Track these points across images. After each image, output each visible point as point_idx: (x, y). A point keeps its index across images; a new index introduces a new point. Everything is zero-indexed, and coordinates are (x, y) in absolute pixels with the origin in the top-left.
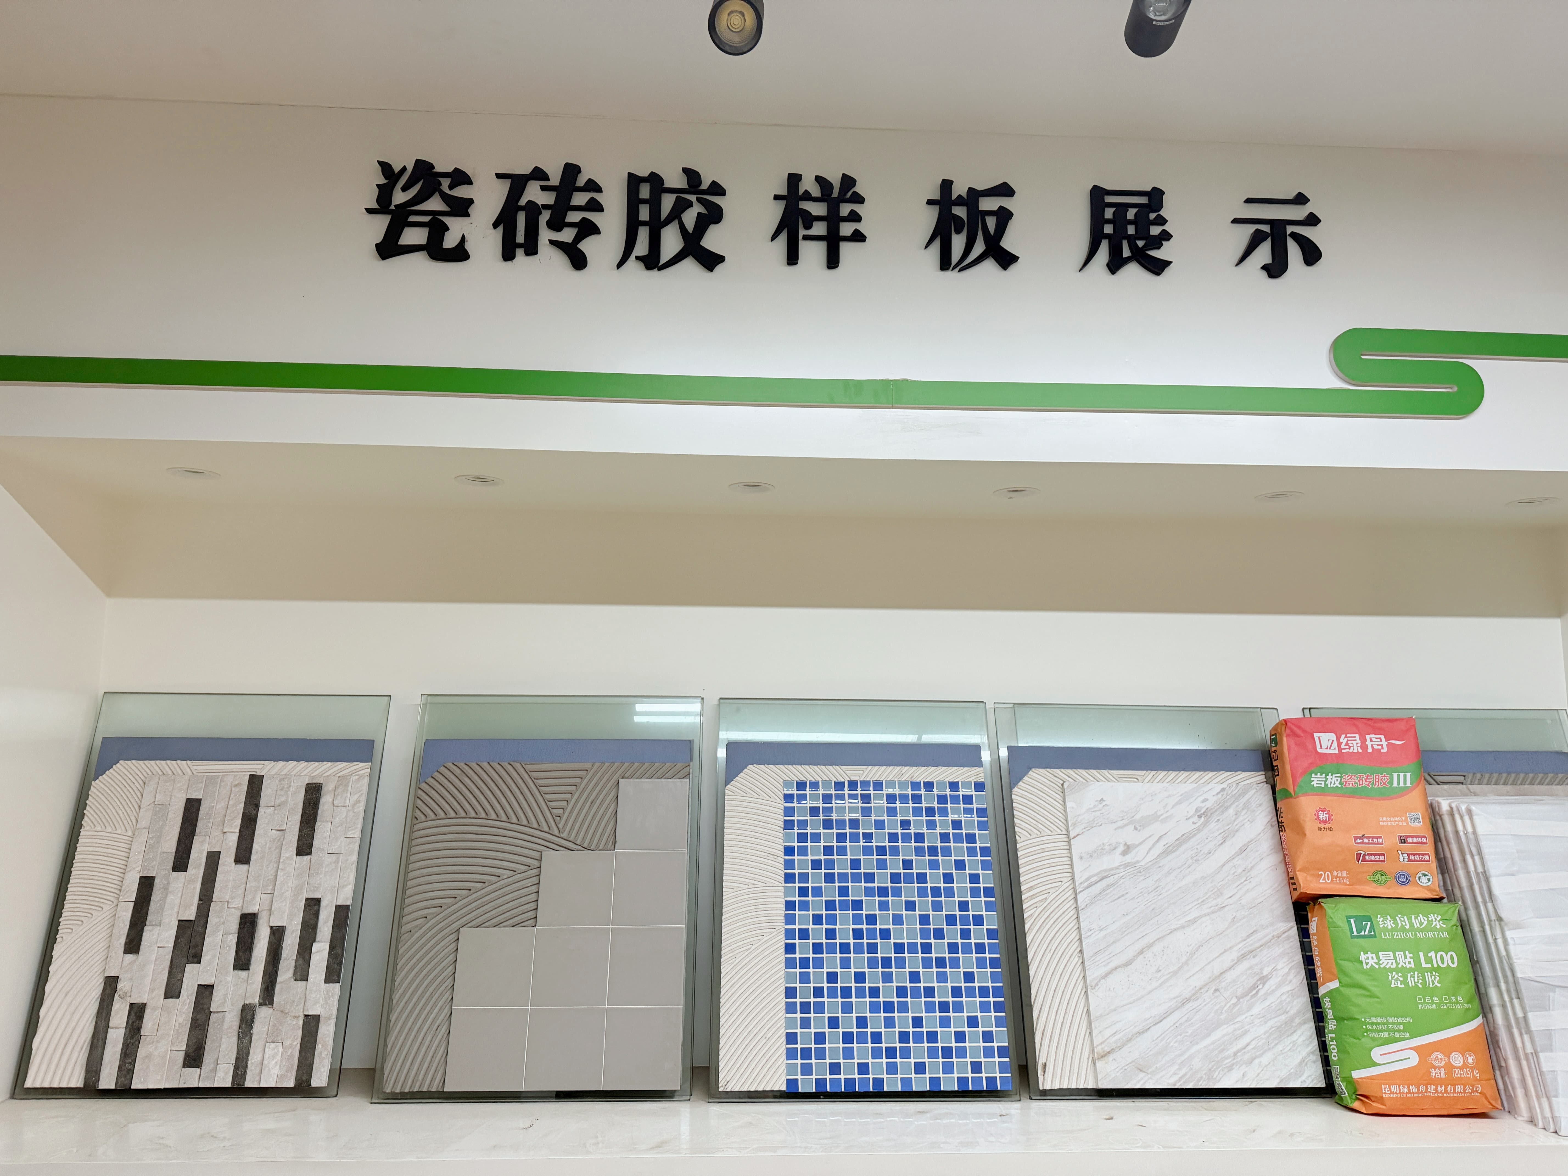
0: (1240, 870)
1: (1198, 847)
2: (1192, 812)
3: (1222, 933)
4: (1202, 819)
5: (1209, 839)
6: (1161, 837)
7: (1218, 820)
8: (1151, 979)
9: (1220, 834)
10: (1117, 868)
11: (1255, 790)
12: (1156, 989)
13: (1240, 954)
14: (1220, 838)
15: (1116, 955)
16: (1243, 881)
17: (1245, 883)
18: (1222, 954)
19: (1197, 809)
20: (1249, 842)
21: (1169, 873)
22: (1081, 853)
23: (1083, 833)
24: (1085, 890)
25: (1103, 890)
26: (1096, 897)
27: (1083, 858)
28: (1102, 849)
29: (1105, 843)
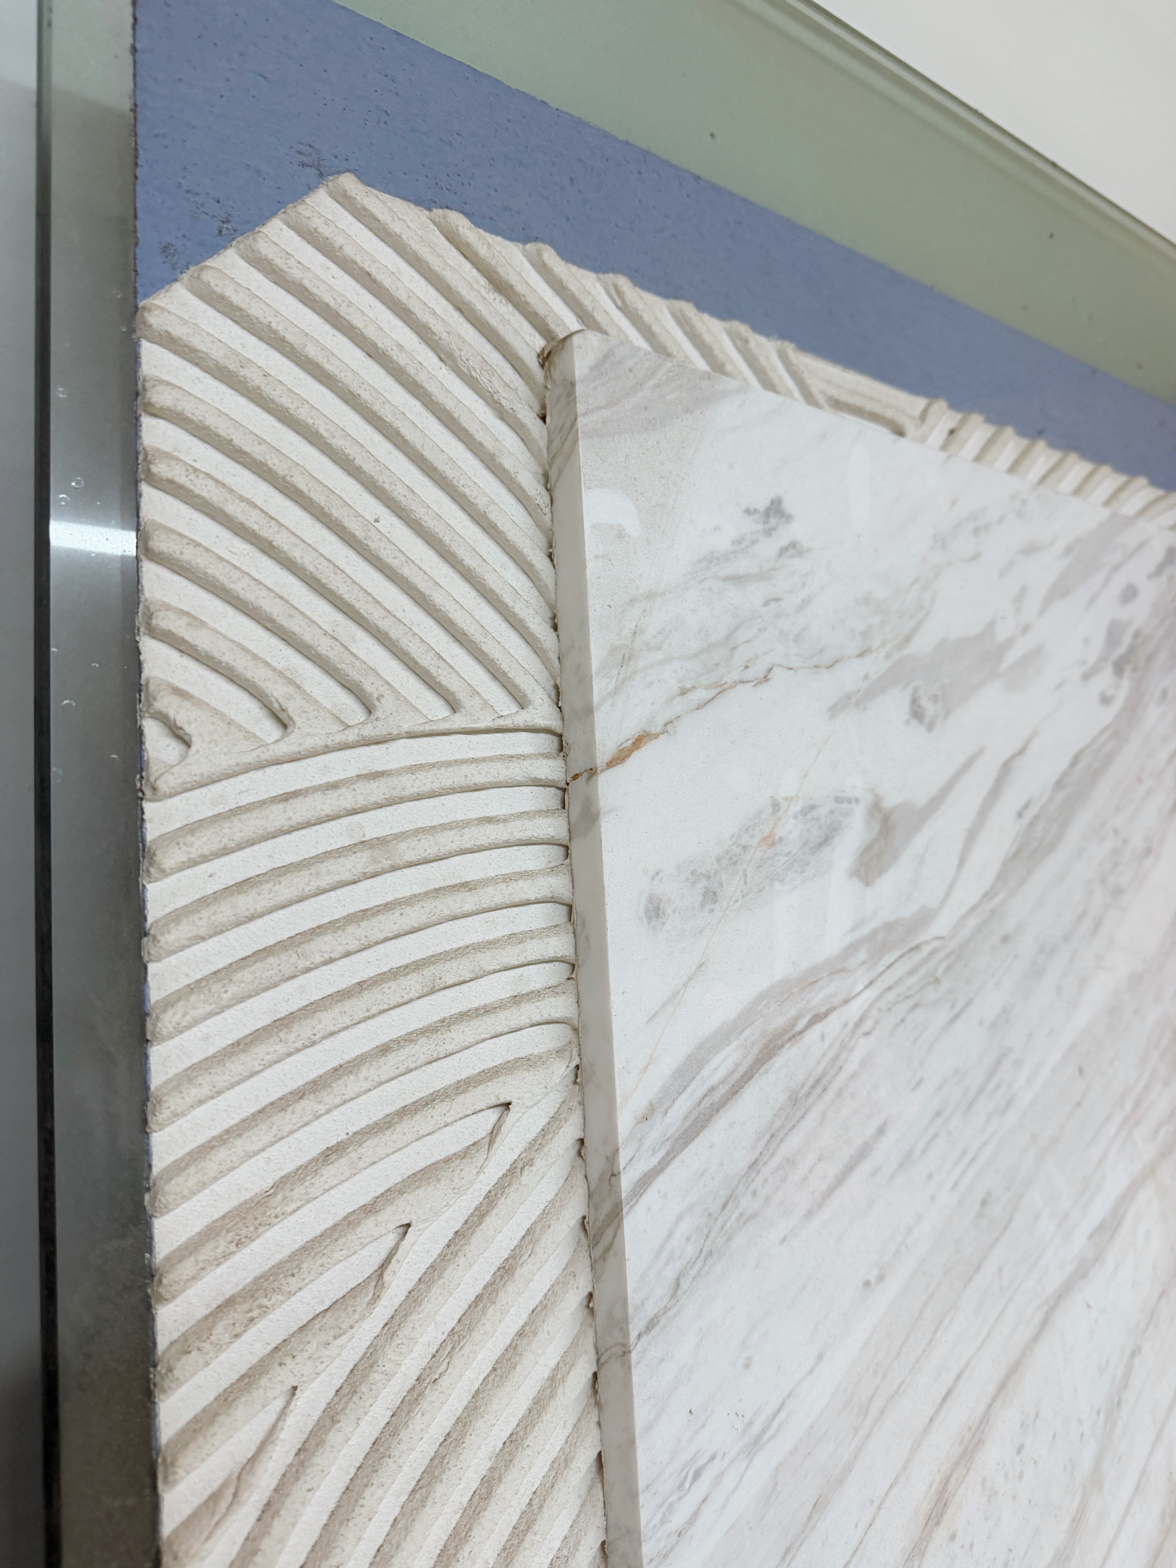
1: (1118, 821)
6: (1007, 766)
10: (837, 966)
19: (1109, 631)
21: (1036, 970)
22: (657, 874)
23: (668, 727)
24: (669, 1163)
25: (768, 1136)
26: (730, 1206)
27: (664, 913)
28: (770, 841)
29: (783, 799)
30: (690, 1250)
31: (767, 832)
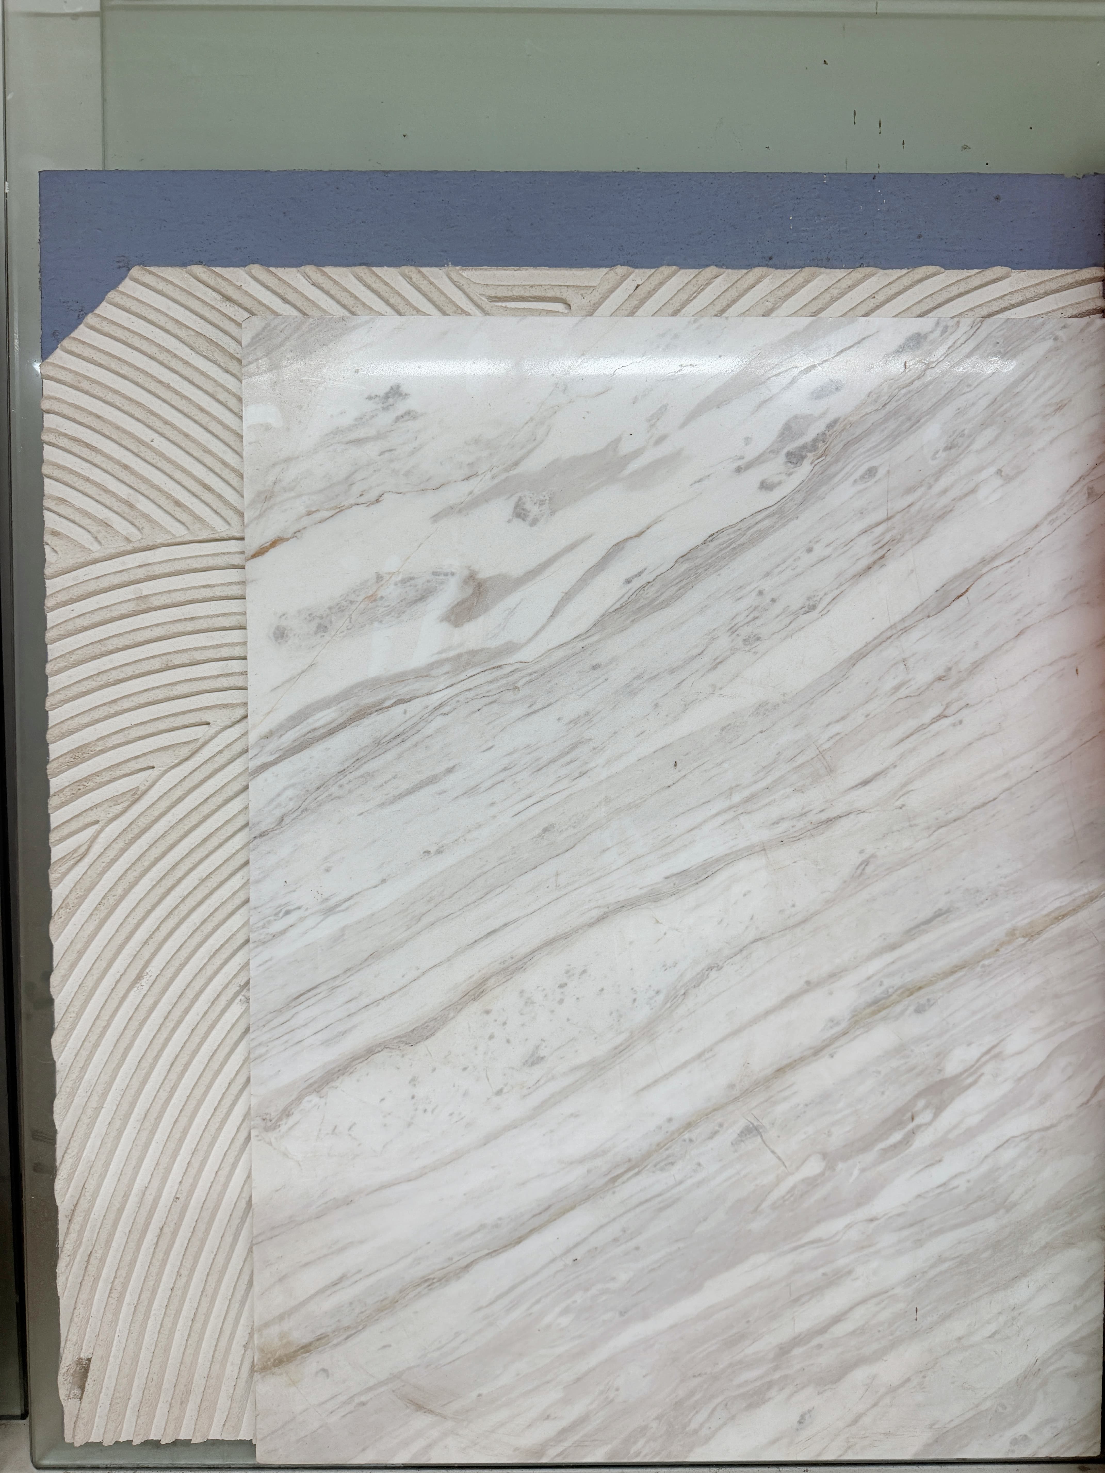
0: (923, 676)
1: (767, 585)
2: (764, 440)
3: (805, 921)
4: (805, 469)
5: (819, 551)
6: (619, 546)
7: (871, 472)
8: (499, 1092)
9: (871, 528)
10: (423, 673)
11: (1049, 343)
12: (514, 1125)
13: (868, 997)
14: (864, 548)
15: (376, 1002)
16: (927, 718)
17: (935, 727)
18: (791, 998)
19: (787, 427)
20: (984, 562)
21: (630, 691)
22: (284, 615)
23: (298, 534)
24: (281, 761)
25: (355, 759)
26: (322, 789)
27: (287, 636)
28: (373, 598)
29: (386, 573)
30: (291, 805)
31: (371, 593)
